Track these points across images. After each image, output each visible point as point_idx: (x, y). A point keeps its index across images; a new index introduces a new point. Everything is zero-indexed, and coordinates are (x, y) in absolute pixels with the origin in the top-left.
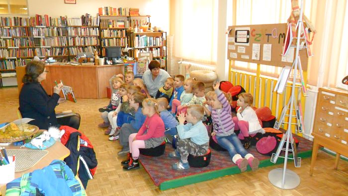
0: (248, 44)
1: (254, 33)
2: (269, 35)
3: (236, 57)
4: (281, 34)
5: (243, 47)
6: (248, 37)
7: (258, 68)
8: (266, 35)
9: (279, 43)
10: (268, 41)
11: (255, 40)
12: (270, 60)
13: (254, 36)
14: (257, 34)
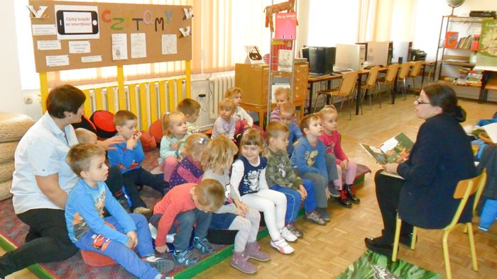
0: (97, 36)
1: (107, 17)
2: (137, 20)
3: (67, 63)
4: (157, 19)
5: (88, 42)
6: (95, 23)
7: (120, 72)
8: (133, 19)
9: (156, 30)
10: (138, 29)
11: (112, 28)
12: (145, 56)
13: (109, 21)
14: (114, 19)
